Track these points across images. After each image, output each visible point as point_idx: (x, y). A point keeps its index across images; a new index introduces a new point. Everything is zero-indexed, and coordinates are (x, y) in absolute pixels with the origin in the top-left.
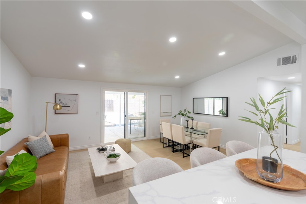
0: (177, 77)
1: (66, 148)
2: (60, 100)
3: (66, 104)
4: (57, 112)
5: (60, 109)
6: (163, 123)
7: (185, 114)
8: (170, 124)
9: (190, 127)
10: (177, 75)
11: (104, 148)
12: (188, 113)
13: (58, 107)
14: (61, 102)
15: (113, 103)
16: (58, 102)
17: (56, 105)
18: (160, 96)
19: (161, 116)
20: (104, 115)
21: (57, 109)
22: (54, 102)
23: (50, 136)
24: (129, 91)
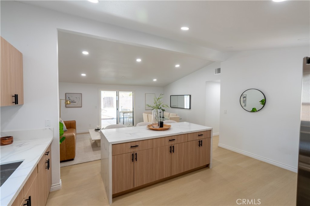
0: (155, 80)
1: (75, 129)
2: (69, 98)
3: (73, 101)
4: (67, 106)
5: (70, 104)
6: (144, 114)
7: (160, 107)
8: (147, 114)
9: (162, 116)
10: (155, 78)
11: (99, 128)
12: (162, 107)
13: (68, 102)
14: (70, 99)
15: (113, 100)
16: (67, 99)
17: (66, 101)
18: (145, 94)
19: (146, 110)
20: (101, 109)
21: (68, 104)
22: (65, 99)
23: (64, 122)
24: (120, 91)
